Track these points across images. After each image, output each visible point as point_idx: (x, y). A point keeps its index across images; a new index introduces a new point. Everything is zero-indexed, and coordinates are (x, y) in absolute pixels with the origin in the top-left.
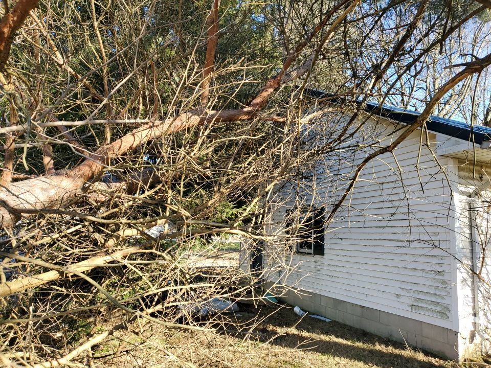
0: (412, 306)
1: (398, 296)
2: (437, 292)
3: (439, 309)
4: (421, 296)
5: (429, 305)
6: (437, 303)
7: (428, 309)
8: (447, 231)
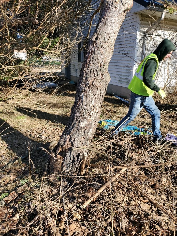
0: (119, 81)
1: (115, 77)
2: (127, 75)
3: (127, 81)
4: (122, 77)
5: (124, 80)
6: (127, 79)
7: (124, 82)
8: (133, 49)
